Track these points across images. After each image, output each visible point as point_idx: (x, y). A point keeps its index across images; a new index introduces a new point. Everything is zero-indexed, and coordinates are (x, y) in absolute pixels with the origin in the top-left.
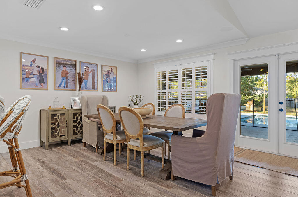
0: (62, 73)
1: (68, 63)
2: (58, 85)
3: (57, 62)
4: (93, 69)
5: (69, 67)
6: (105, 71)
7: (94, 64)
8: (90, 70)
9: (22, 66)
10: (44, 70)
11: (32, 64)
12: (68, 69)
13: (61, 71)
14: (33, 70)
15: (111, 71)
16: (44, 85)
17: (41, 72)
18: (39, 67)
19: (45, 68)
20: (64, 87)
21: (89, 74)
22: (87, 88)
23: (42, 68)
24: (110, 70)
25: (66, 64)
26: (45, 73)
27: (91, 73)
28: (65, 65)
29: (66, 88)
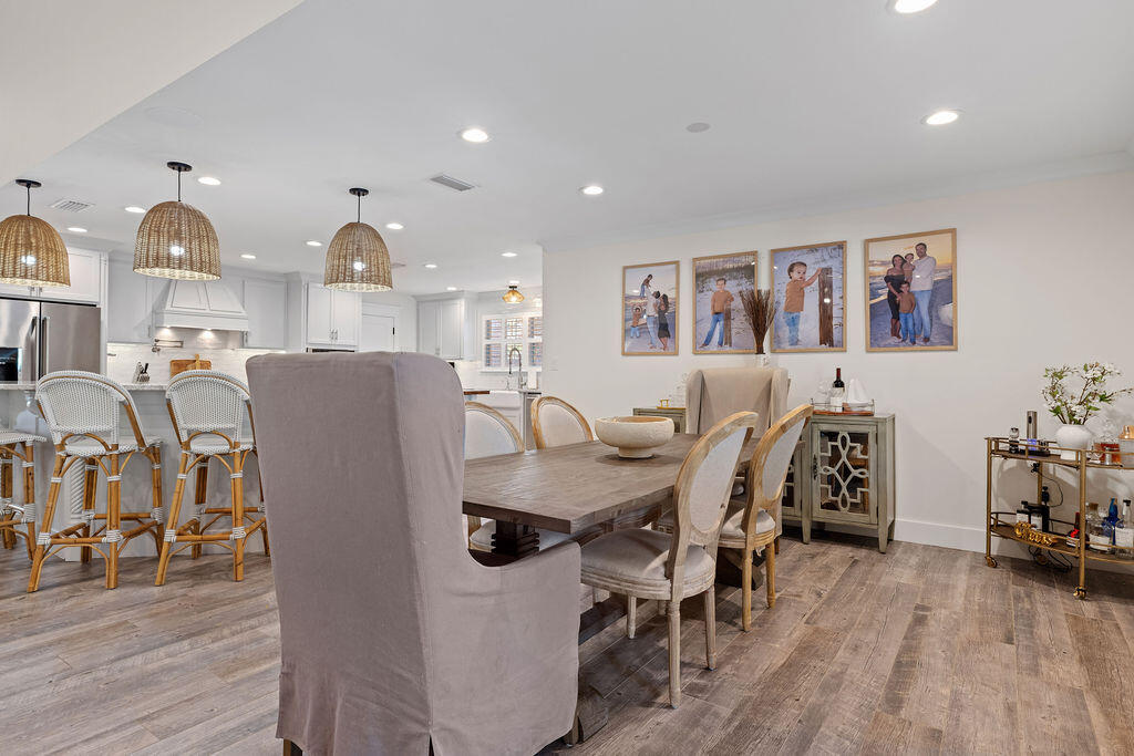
0: (714, 300)
1: (731, 266)
2: (703, 340)
3: (700, 271)
4: (824, 265)
5: (735, 278)
6: (883, 263)
7: (826, 245)
8: (810, 273)
9: (626, 298)
10: (669, 301)
11: (643, 291)
12: (732, 287)
13: (711, 294)
14: (645, 304)
15: (916, 257)
16: (669, 342)
17: (663, 308)
18: (657, 295)
19: (671, 295)
20: (720, 344)
21: (807, 290)
22: (796, 343)
23: (665, 297)
24: (914, 251)
25: (725, 271)
26: (671, 310)
27: (816, 283)
28: (722, 274)
29: (727, 348)
